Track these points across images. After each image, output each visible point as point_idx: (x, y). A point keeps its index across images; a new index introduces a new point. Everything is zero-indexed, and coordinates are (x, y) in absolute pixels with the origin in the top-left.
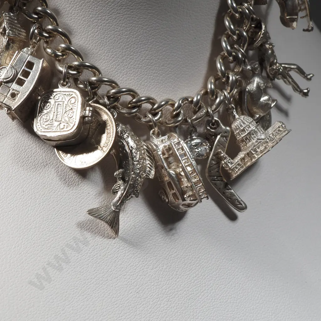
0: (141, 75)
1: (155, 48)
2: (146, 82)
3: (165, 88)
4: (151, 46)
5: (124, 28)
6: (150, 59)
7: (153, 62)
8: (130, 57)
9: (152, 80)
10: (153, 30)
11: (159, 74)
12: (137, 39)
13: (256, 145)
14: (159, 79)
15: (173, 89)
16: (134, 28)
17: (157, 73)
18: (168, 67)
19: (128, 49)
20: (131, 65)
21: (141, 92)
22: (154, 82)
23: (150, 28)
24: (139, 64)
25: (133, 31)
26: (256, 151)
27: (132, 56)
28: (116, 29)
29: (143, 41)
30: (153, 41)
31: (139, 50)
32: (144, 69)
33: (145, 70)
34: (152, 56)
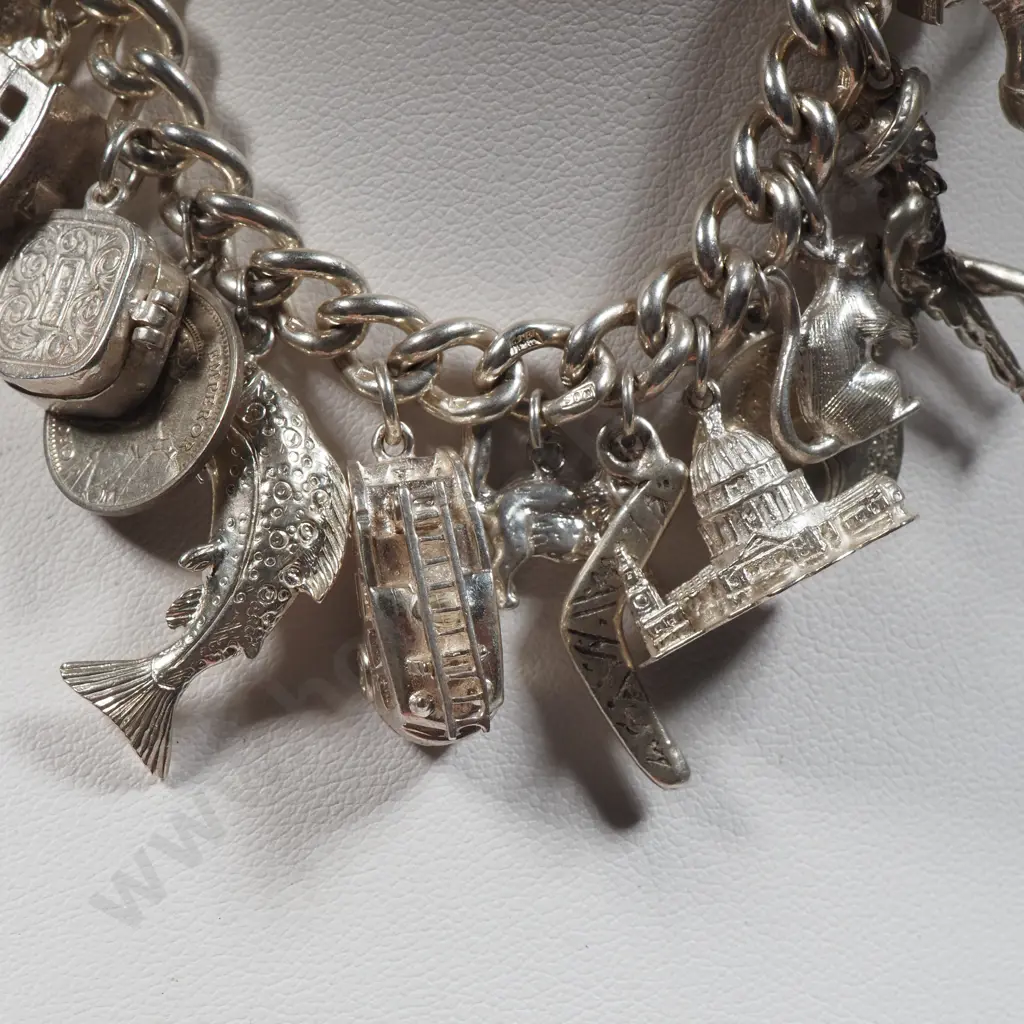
0: (412, 196)
1: (483, 109)
2: (426, 228)
3: (493, 262)
4: (468, 97)
5: (381, 14)
6: (455, 144)
7: (464, 159)
8: (386, 124)
9: (449, 223)
10: (485, 40)
11: (480, 205)
12: (422, 63)
13: (747, 559)
14: (477, 224)
15: (525, 268)
16: (416, 19)
17: (474, 200)
18: (520, 188)
19: (384, 95)
20: (384, 154)
21: (399, 261)
22: (453, 233)
23: (477, 30)
24: (413, 156)
25: (411, 32)
26: (743, 583)
27: (391, 120)
28: (355, 12)
29: (444, 74)
30: (484, 81)
31: (424, 103)
32: (429, 177)
33: (432, 180)
34: (465, 136)
